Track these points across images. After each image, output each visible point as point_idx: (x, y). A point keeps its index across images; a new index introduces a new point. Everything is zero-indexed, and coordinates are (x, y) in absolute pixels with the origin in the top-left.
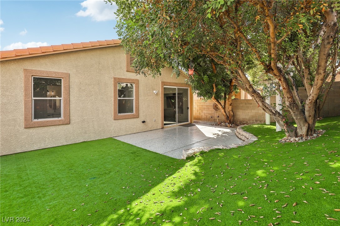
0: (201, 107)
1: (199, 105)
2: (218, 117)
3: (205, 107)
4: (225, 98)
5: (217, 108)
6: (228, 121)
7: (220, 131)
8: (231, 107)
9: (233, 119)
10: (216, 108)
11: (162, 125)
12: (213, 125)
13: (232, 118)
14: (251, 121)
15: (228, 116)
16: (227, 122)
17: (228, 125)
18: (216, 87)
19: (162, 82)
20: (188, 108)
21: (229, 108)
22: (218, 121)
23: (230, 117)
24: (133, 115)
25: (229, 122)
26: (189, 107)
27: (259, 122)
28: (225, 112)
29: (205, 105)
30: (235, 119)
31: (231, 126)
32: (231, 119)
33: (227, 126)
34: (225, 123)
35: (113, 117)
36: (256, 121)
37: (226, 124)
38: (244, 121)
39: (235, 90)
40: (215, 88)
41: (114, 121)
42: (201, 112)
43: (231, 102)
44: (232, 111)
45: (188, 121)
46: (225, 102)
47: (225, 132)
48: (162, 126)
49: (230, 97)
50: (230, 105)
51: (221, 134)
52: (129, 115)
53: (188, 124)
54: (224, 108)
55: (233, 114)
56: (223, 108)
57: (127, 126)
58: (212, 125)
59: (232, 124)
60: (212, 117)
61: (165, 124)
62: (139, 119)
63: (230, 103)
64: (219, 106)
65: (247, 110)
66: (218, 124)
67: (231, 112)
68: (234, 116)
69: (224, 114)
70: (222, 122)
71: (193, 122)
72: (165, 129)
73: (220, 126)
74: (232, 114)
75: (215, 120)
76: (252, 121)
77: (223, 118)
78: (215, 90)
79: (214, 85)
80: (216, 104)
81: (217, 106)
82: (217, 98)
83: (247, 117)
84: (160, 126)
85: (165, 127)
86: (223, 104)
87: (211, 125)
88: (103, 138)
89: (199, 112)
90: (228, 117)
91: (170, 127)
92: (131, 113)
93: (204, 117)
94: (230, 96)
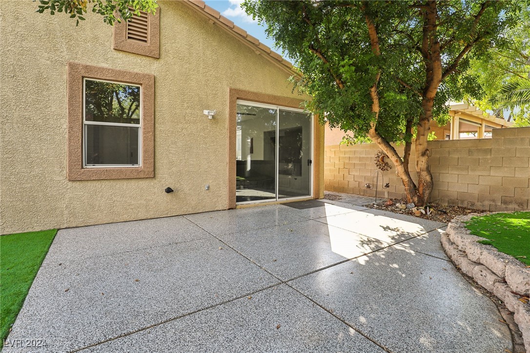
0: (347, 161)
1: (343, 158)
2: (387, 186)
3: (357, 162)
4: (409, 134)
5: (387, 164)
6: (416, 199)
7: (386, 228)
8: (424, 160)
9: (430, 193)
10: (383, 164)
11: (230, 200)
12: (372, 207)
13: (427, 192)
14: (487, 203)
15: (415, 186)
16: (411, 201)
17: (414, 209)
18: (379, 99)
19: (231, 90)
20: (311, 162)
21: (417, 163)
22: (386, 196)
23: (421, 189)
24: (138, 171)
25: (419, 201)
26: (313, 159)
27: (517, 207)
28: (407, 173)
29: (356, 157)
30: (436, 193)
31: (424, 212)
32: (423, 193)
33: (412, 214)
34: (406, 203)
35: (66, 172)
36: (504, 202)
37: (409, 205)
38: (462, 202)
39: (438, 115)
40: (376, 101)
41: (70, 184)
42: (346, 174)
43: (425, 145)
44: (428, 170)
45: (309, 194)
46: (408, 145)
47: (402, 235)
48: (230, 205)
49: (422, 133)
50: (424, 154)
51: (390, 241)
52: (120, 171)
53: (309, 201)
54: (405, 163)
55: (432, 179)
56: (402, 163)
57: (115, 199)
58: (369, 207)
59: (426, 208)
60: (369, 187)
61: (240, 199)
62: (155, 181)
63: (421, 148)
64: (393, 159)
65: (473, 170)
66: (387, 206)
67: (424, 174)
68: (432, 184)
69: (405, 178)
70: (397, 201)
71: (322, 196)
72: (238, 212)
73: (392, 211)
74: (428, 178)
75: (377, 194)
76: (492, 203)
77: (402, 190)
78: (376, 108)
79: (373, 89)
80: (382, 153)
81: (386, 160)
82: (386, 135)
83: (474, 191)
84: (224, 203)
85: (238, 207)
86: (402, 154)
87: (367, 206)
88: (30, 230)
89: (341, 174)
90: (414, 189)
91: (256, 206)
92: (130, 166)
93: (353, 184)
94: (422, 129)
